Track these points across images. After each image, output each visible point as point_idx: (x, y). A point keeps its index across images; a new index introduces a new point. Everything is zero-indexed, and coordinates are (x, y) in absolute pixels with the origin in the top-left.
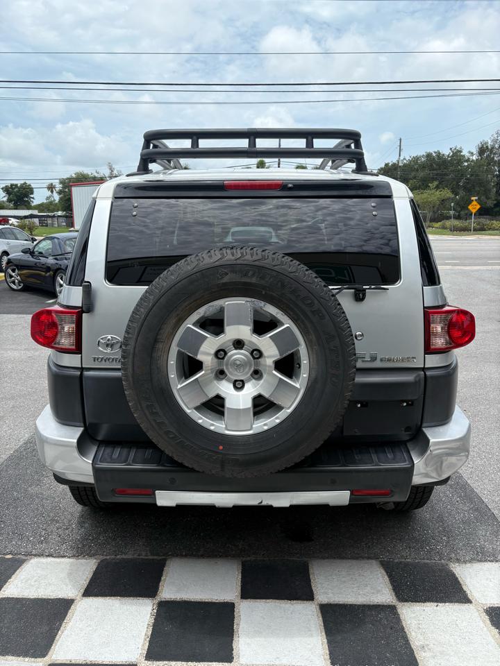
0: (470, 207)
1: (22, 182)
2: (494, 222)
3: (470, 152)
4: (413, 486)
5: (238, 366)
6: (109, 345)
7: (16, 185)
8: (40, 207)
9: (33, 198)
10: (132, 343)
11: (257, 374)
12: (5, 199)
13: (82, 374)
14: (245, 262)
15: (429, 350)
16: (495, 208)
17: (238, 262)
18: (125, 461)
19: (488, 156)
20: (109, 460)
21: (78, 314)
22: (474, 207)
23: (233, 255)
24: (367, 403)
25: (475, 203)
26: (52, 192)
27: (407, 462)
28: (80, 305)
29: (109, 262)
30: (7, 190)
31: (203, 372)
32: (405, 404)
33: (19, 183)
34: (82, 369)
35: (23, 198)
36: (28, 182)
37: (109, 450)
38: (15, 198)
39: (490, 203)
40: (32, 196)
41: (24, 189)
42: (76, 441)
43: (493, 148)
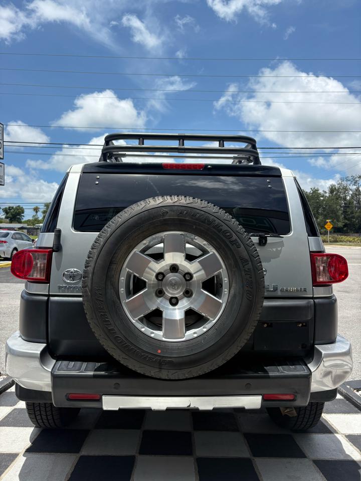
0: (326, 226)
1: (18, 205)
2: (344, 237)
3: (324, 191)
4: (312, 394)
5: (174, 285)
6: (72, 276)
7: (13, 207)
8: (28, 222)
9: (23, 216)
10: (92, 264)
11: (188, 294)
12: (4, 217)
13: (48, 299)
14: (181, 205)
15: (316, 284)
16: (344, 228)
17: (176, 204)
18: (79, 369)
19: (336, 194)
20: (65, 369)
21: (49, 253)
22: (329, 226)
23: (172, 200)
24: (271, 324)
25: (329, 224)
26: (37, 212)
27: (306, 371)
28: (52, 246)
29: (76, 211)
30: (6, 211)
31: (146, 289)
32: (300, 325)
33: (15, 206)
34: (49, 296)
35: (16, 216)
36: (21, 205)
37: (65, 363)
38: (11, 216)
39: (340, 225)
40: (23, 215)
41: (18, 210)
42: (39, 352)
43: (339, 189)
